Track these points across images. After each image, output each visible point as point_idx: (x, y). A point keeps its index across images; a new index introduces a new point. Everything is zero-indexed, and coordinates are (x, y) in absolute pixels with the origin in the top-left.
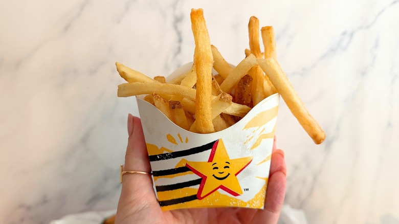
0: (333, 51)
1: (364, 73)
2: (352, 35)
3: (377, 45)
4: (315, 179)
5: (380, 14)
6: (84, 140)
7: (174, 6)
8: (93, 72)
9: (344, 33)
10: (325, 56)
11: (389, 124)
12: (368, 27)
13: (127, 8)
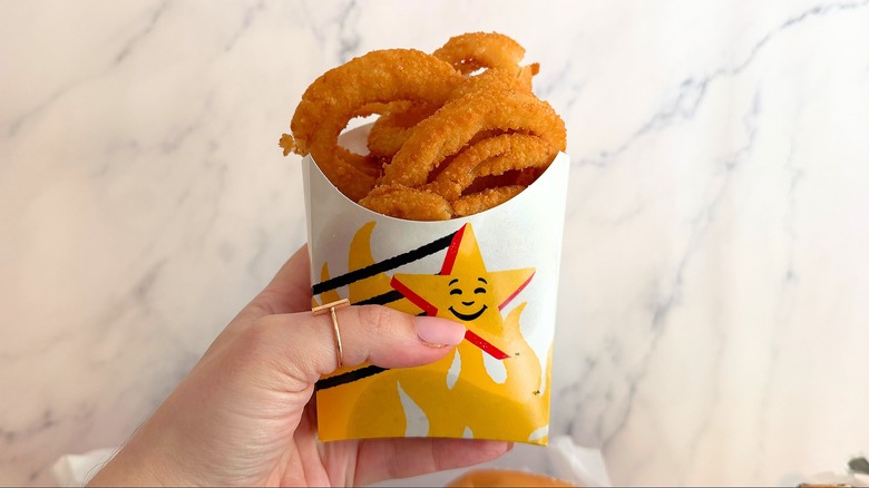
0: (664, 117)
1: (731, 166)
2: (704, 85)
3: (756, 109)
4: (633, 389)
5: (760, 44)
6: (142, 291)
7: (341, 21)
8: (169, 147)
9: (688, 83)
10: (647, 128)
11: (790, 275)
12: (736, 71)
13: (247, 23)
